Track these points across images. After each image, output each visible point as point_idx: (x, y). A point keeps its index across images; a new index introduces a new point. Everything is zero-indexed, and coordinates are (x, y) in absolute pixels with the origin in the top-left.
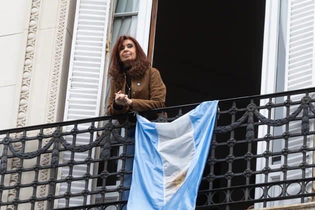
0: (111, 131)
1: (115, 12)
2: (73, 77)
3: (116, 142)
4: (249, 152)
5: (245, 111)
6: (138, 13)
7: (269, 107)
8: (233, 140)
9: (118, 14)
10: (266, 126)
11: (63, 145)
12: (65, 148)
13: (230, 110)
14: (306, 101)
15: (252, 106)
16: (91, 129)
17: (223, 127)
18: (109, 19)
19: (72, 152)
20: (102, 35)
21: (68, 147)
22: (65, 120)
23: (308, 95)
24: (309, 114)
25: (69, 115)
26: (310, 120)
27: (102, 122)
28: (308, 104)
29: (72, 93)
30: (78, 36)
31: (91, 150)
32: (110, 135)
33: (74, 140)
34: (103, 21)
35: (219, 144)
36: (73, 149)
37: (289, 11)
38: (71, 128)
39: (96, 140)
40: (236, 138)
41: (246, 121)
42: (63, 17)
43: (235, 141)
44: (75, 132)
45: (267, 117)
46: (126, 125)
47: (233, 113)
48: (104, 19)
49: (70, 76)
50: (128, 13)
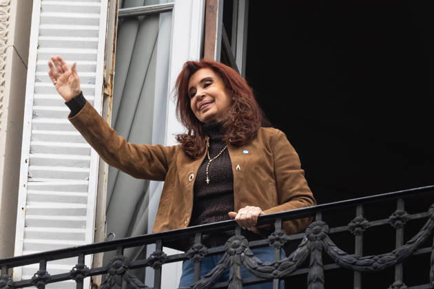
0: (122, 274)
1: (123, 6)
2: (32, 156)
6: (173, 6)
9: (129, 9)
13: (392, 217)
16: (78, 272)
17: (376, 257)
18: (108, 21)
20: (95, 58)
22: (18, 252)
25: (27, 241)
27: (101, 255)
29: (30, 192)
30: (40, 63)
32: (121, 285)
34: (95, 28)
38: (32, 270)
40: (407, 281)
41: (428, 242)
42: (4, 21)
44: (42, 280)
46: (155, 259)
47: (398, 225)
48: (97, 22)
49: (25, 155)
50: (152, 6)
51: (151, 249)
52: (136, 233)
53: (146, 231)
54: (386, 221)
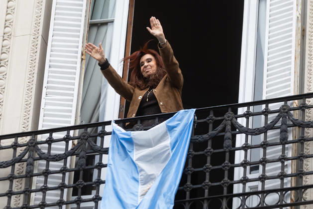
0: (86, 139)
2: (48, 85)
3: (92, 151)
4: (226, 162)
5: (223, 120)
6: (114, 20)
7: (247, 115)
8: (210, 149)
9: (94, 21)
10: (244, 135)
11: (38, 154)
12: (40, 157)
13: (208, 118)
14: (284, 109)
15: (229, 115)
16: (67, 138)
17: (200, 136)
18: (85, 26)
19: (47, 161)
20: (78, 42)
21: (43, 156)
22: (40, 128)
23: (287, 103)
24: (288, 123)
25: (44, 123)
26: (288, 128)
27: (77, 131)
28: (287, 112)
29: (47, 101)
30: (53, 43)
31: (66, 159)
32: (85, 144)
33: (49, 149)
34: (79, 28)
35: (196, 153)
36: (48, 158)
37: (268, 18)
38: (46, 136)
39: (71, 149)
40: (214, 147)
41: (224, 130)
42: (38, 24)
43: (212, 150)
44: (50, 141)
45: (245, 126)
46: (102, 134)
47: (210, 122)
48: (80, 26)
49: (45, 84)
50: (104, 20)
51: (100, 128)
52: (93, 121)
53: (98, 120)
54: (205, 120)
